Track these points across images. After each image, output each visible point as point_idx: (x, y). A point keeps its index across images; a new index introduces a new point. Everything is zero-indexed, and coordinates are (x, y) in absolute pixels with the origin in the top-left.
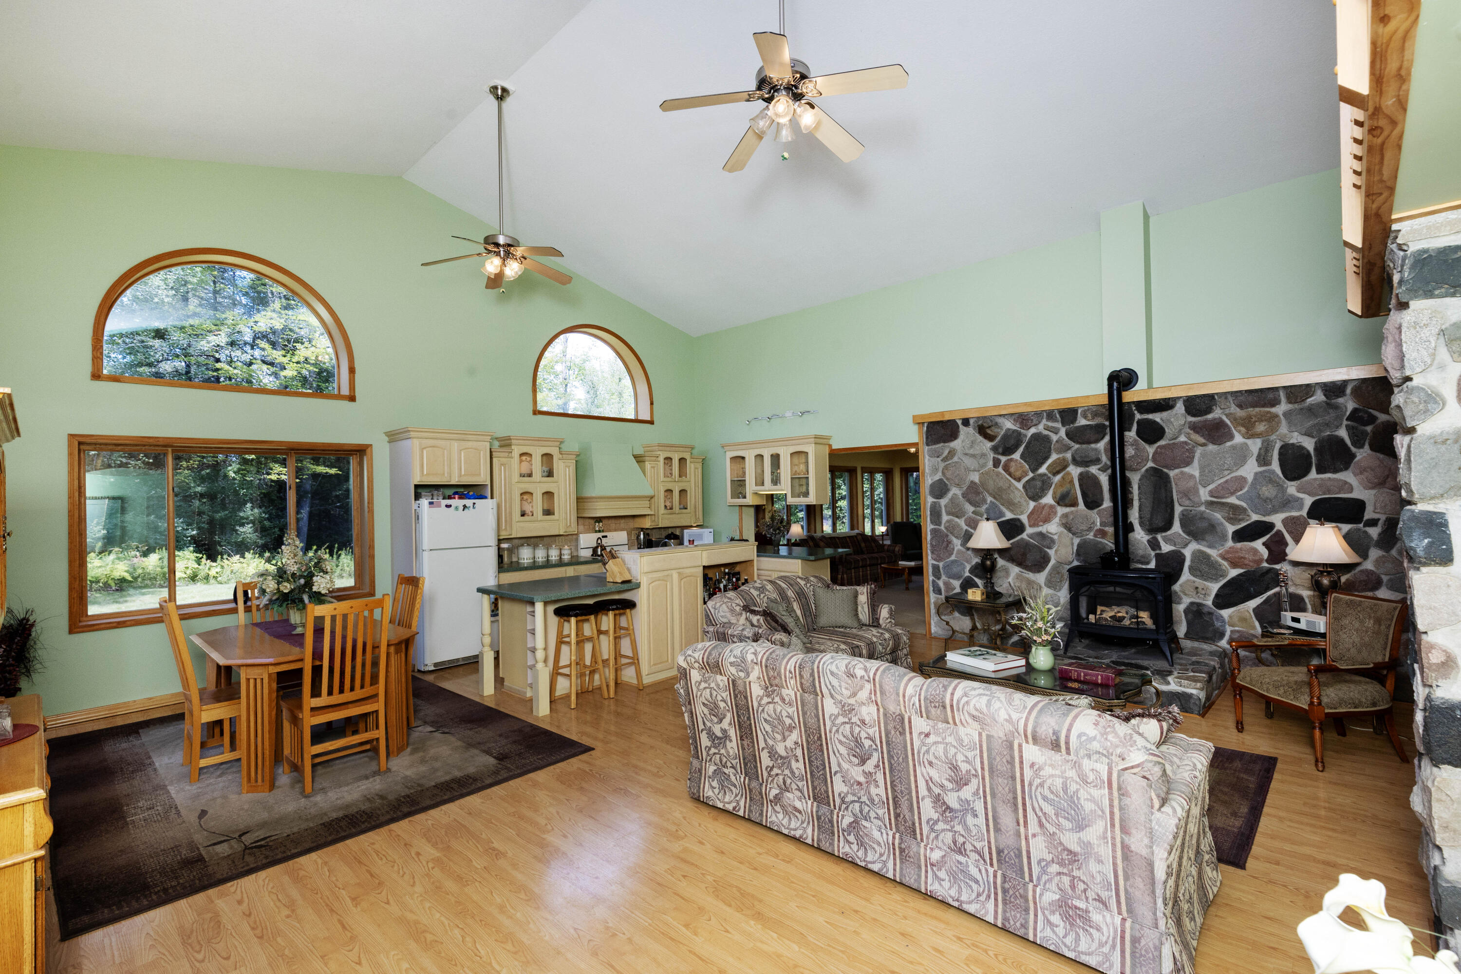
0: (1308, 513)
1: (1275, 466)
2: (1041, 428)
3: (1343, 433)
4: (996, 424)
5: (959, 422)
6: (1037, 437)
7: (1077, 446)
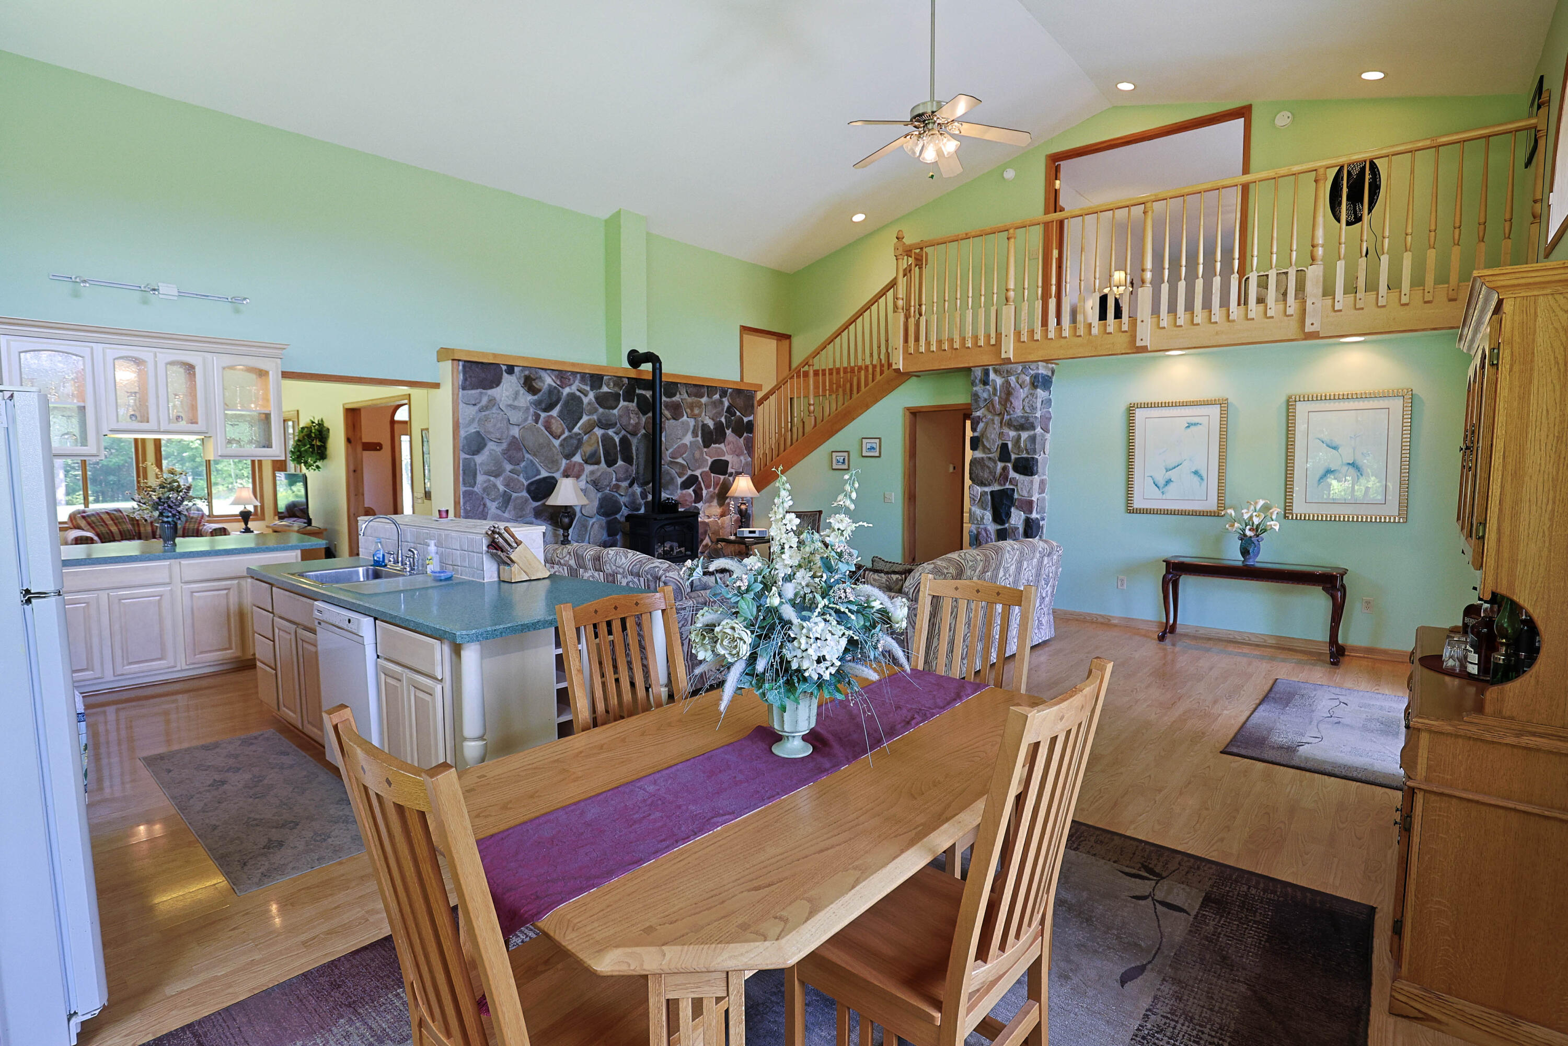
0: (710, 469)
1: (699, 439)
2: (574, 389)
3: (723, 420)
4: (540, 377)
5: (504, 368)
6: (572, 396)
7: (601, 410)
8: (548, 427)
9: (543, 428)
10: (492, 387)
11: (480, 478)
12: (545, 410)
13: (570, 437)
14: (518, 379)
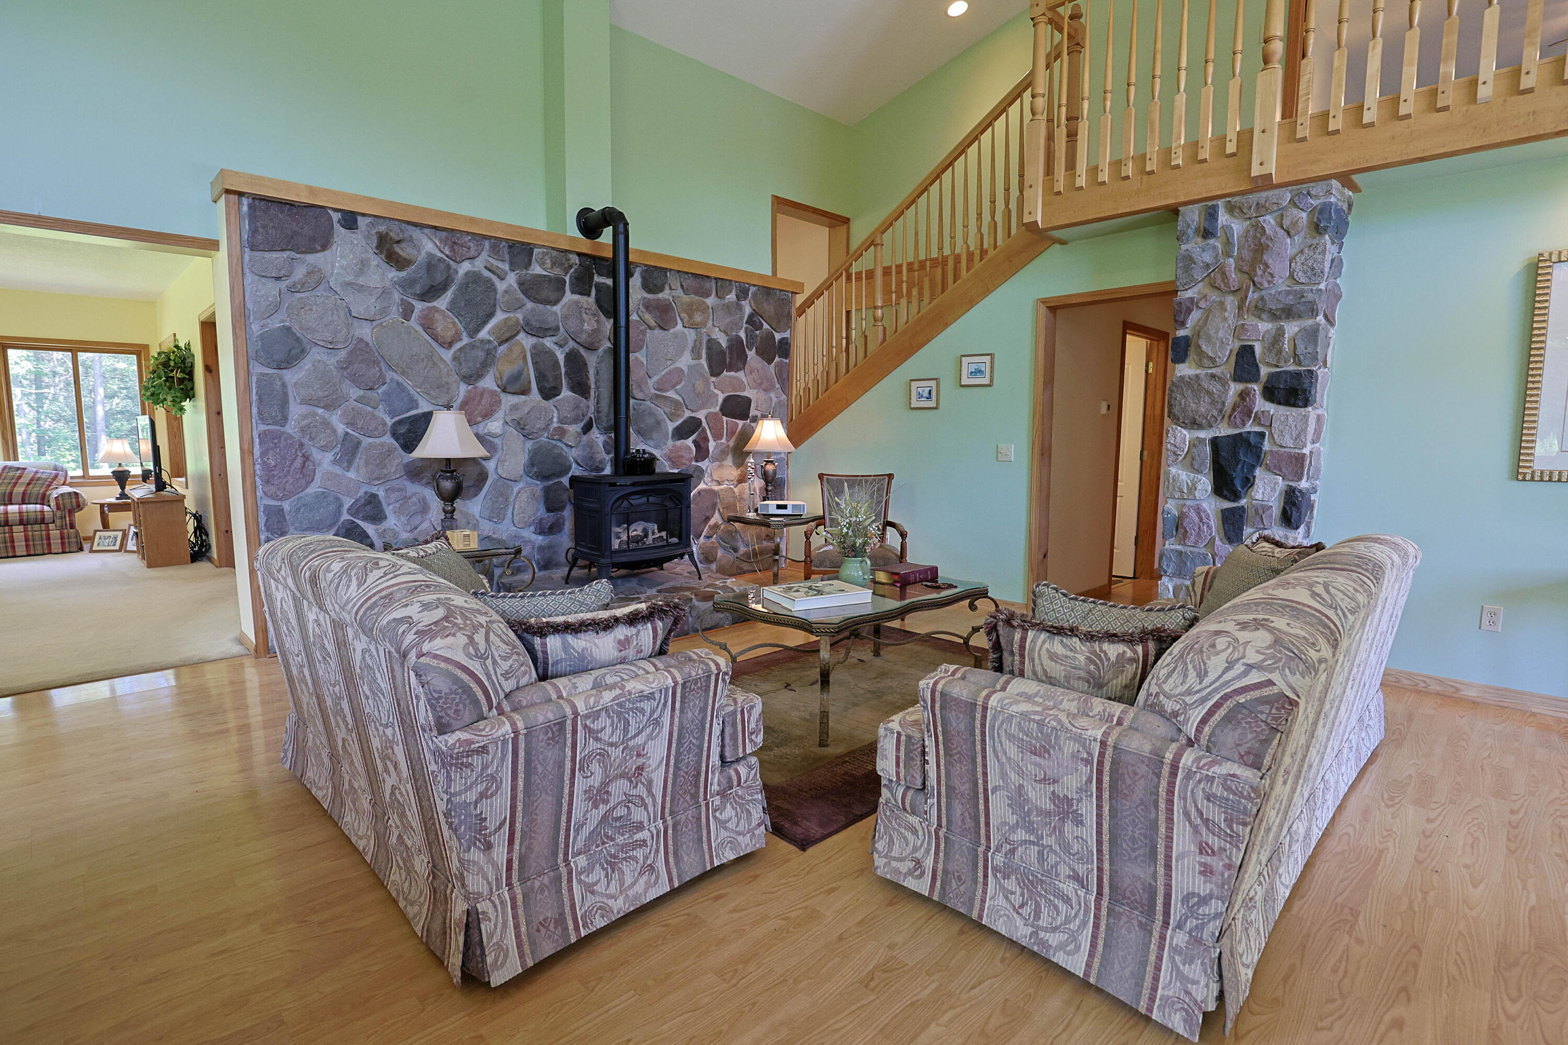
0: (721, 410)
1: (704, 362)
2: (479, 265)
3: (742, 334)
4: (411, 239)
5: (336, 217)
6: (474, 278)
7: (530, 305)
8: (428, 326)
9: (420, 329)
10: (313, 251)
11: (296, 410)
12: (423, 297)
13: (472, 346)
14: (368, 237)
